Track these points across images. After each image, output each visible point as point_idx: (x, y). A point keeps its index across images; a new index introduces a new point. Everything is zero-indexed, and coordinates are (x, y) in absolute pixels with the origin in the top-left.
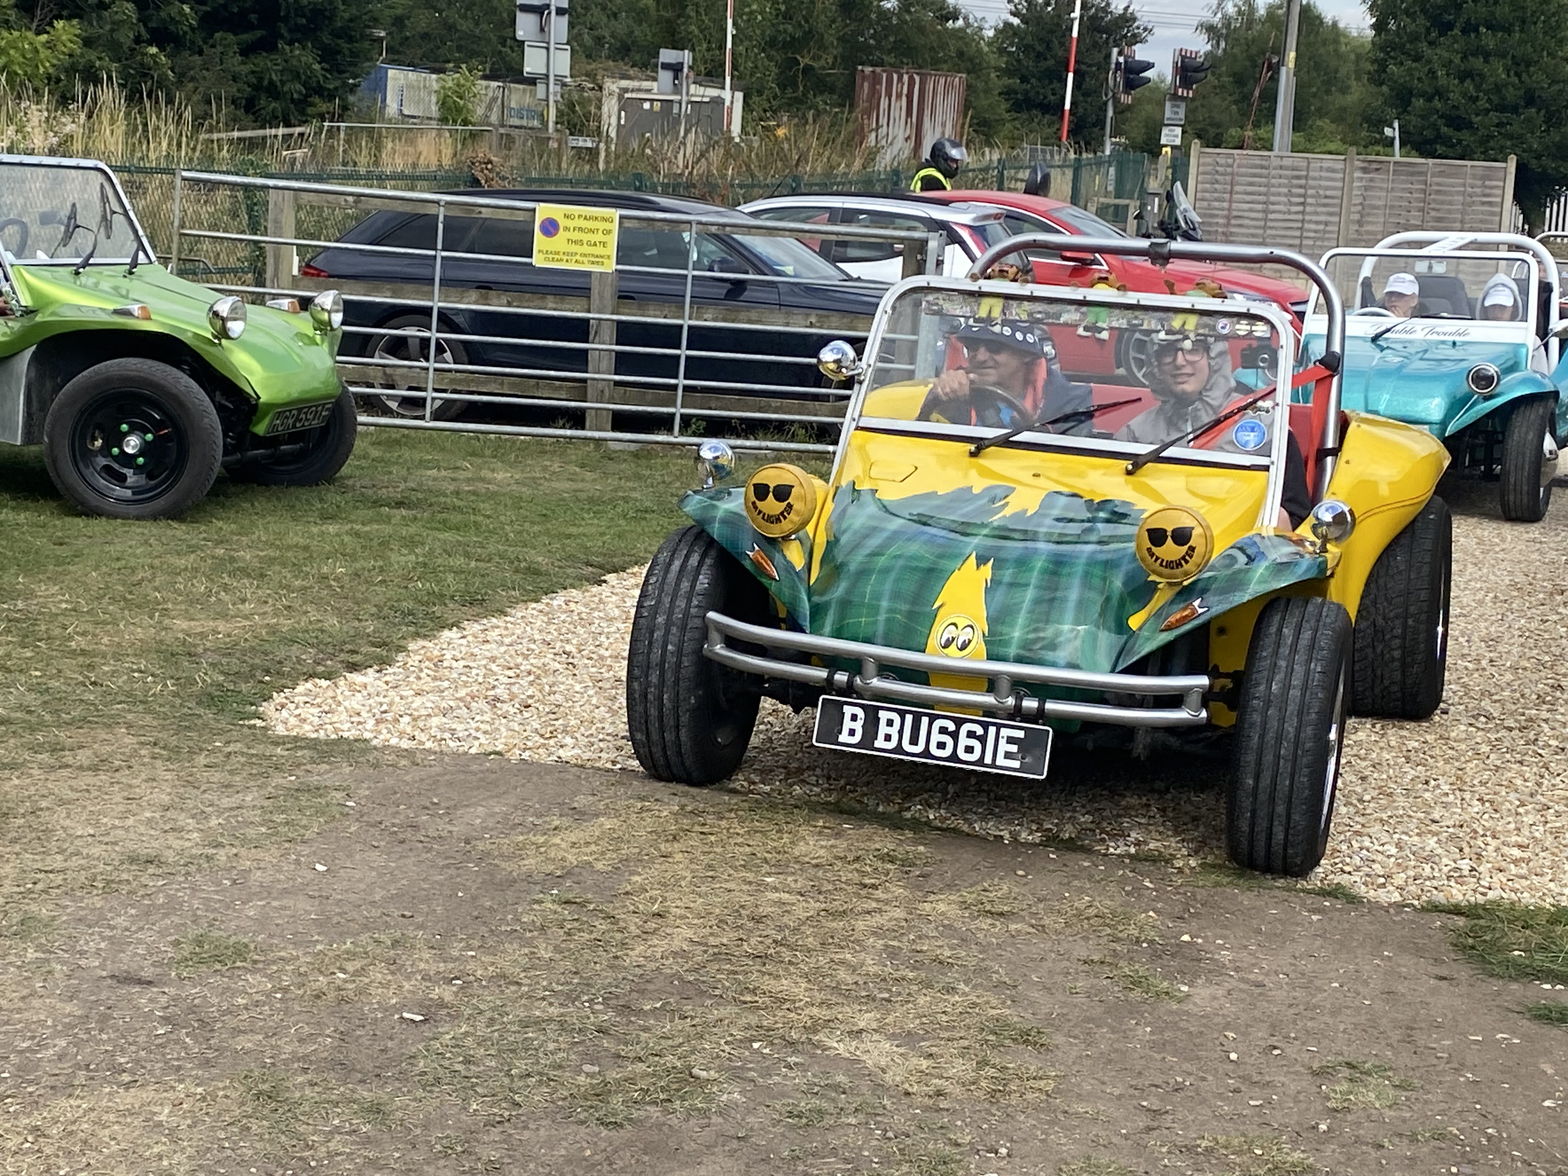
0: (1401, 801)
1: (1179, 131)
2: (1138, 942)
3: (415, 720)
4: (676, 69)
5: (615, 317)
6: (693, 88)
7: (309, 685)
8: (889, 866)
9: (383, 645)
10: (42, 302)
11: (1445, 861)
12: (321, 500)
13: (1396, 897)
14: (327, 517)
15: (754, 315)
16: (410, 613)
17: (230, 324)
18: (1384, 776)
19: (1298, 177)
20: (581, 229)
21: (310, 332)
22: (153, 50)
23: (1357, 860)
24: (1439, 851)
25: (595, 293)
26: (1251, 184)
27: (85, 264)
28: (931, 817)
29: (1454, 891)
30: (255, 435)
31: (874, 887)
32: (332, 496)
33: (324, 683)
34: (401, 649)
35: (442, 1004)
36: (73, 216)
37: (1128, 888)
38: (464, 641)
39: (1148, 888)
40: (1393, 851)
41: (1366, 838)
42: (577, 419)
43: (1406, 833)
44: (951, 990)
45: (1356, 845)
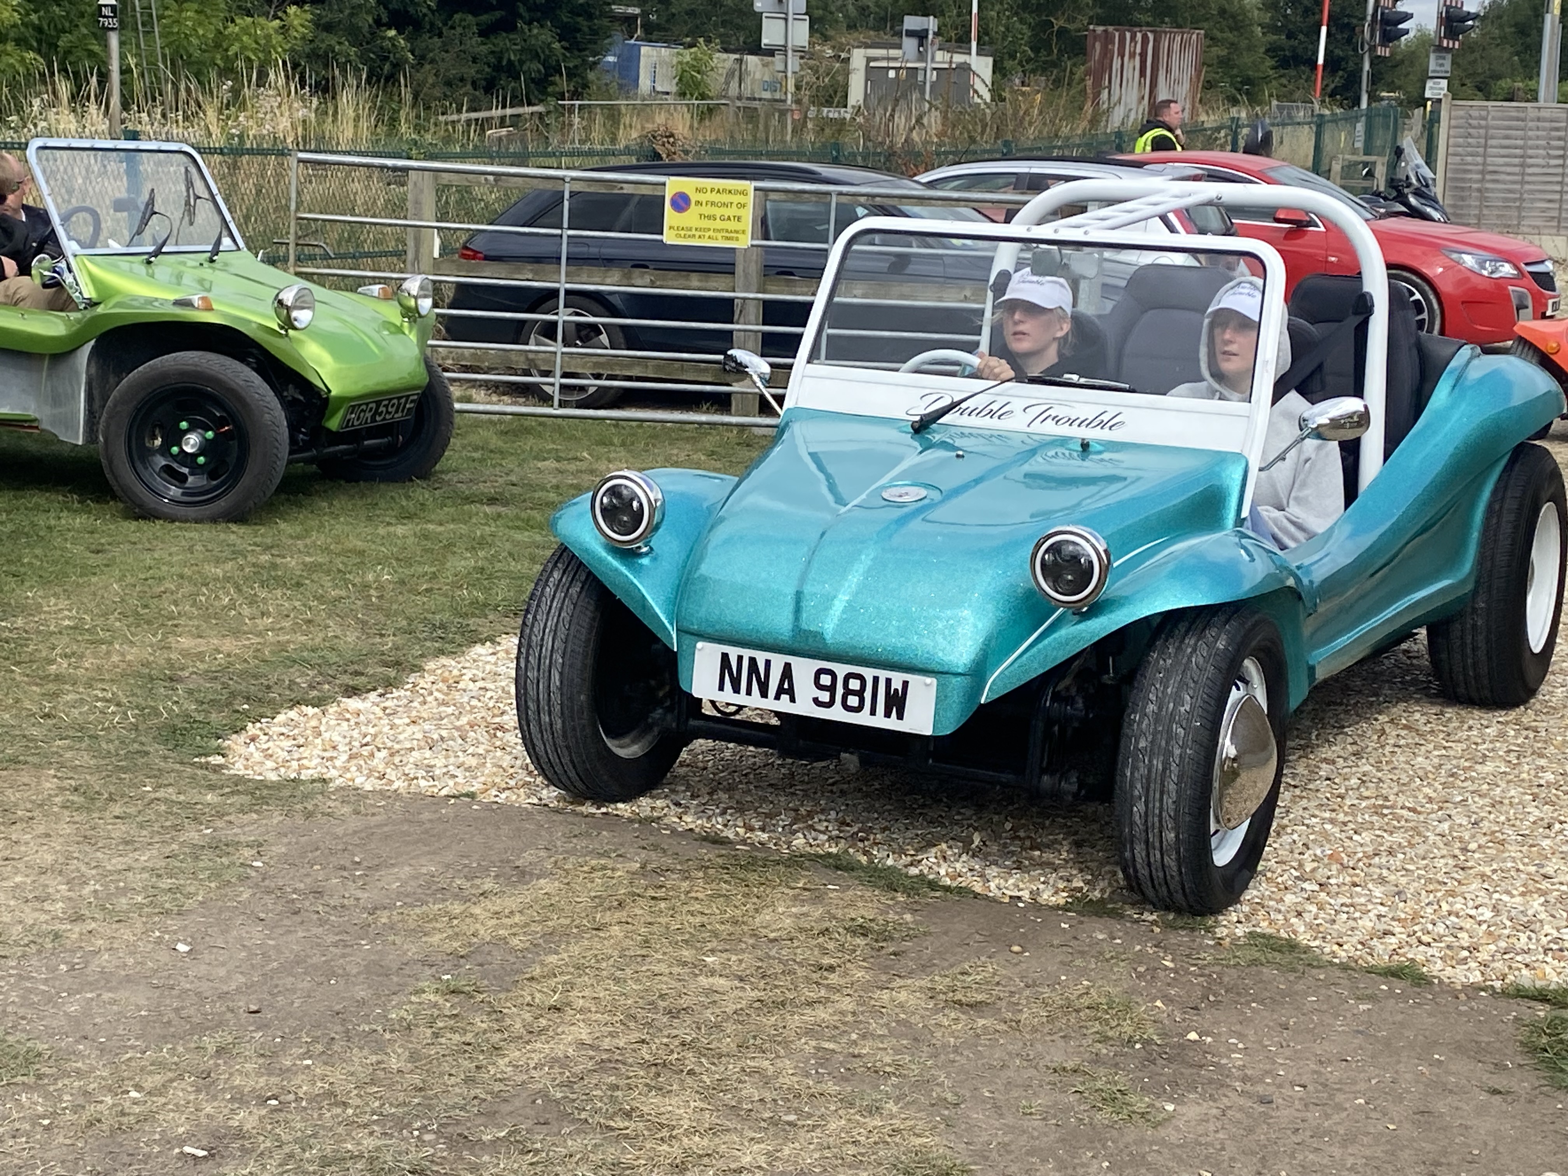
0: (1513, 850)
1: (1444, 83)
2: (1130, 1042)
3: (392, 755)
4: (921, 36)
5: (760, 296)
6: (939, 56)
7: (292, 714)
8: (860, 941)
9: (397, 664)
10: (105, 292)
11: (1547, 929)
12: (408, 498)
13: (1476, 977)
14: (406, 516)
15: (906, 289)
16: (443, 626)
17: (295, 314)
18: (1502, 818)
19: (1557, 129)
20: (713, 204)
21: (397, 319)
22: (392, 33)
23: (1440, 929)
24: (1543, 916)
25: (739, 269)
26: (1507, 137)
27: (158, 253)
28: (943, 872)
29: (1548, 969)
30: (329, 431)
31: (831, 969)
32: (420, 492)
33: (310, 710)
34: (417, 668)
35: (240, 1134)
36: (151, 201)
37: (1141, 969)
38: (493, 659)
39: (1166, 968)
40: (1487, 914)
41: (1460, 899)
42: (722, 402)
43: (1508, 893)
44: (874, 1110)
45: (1445, 907)
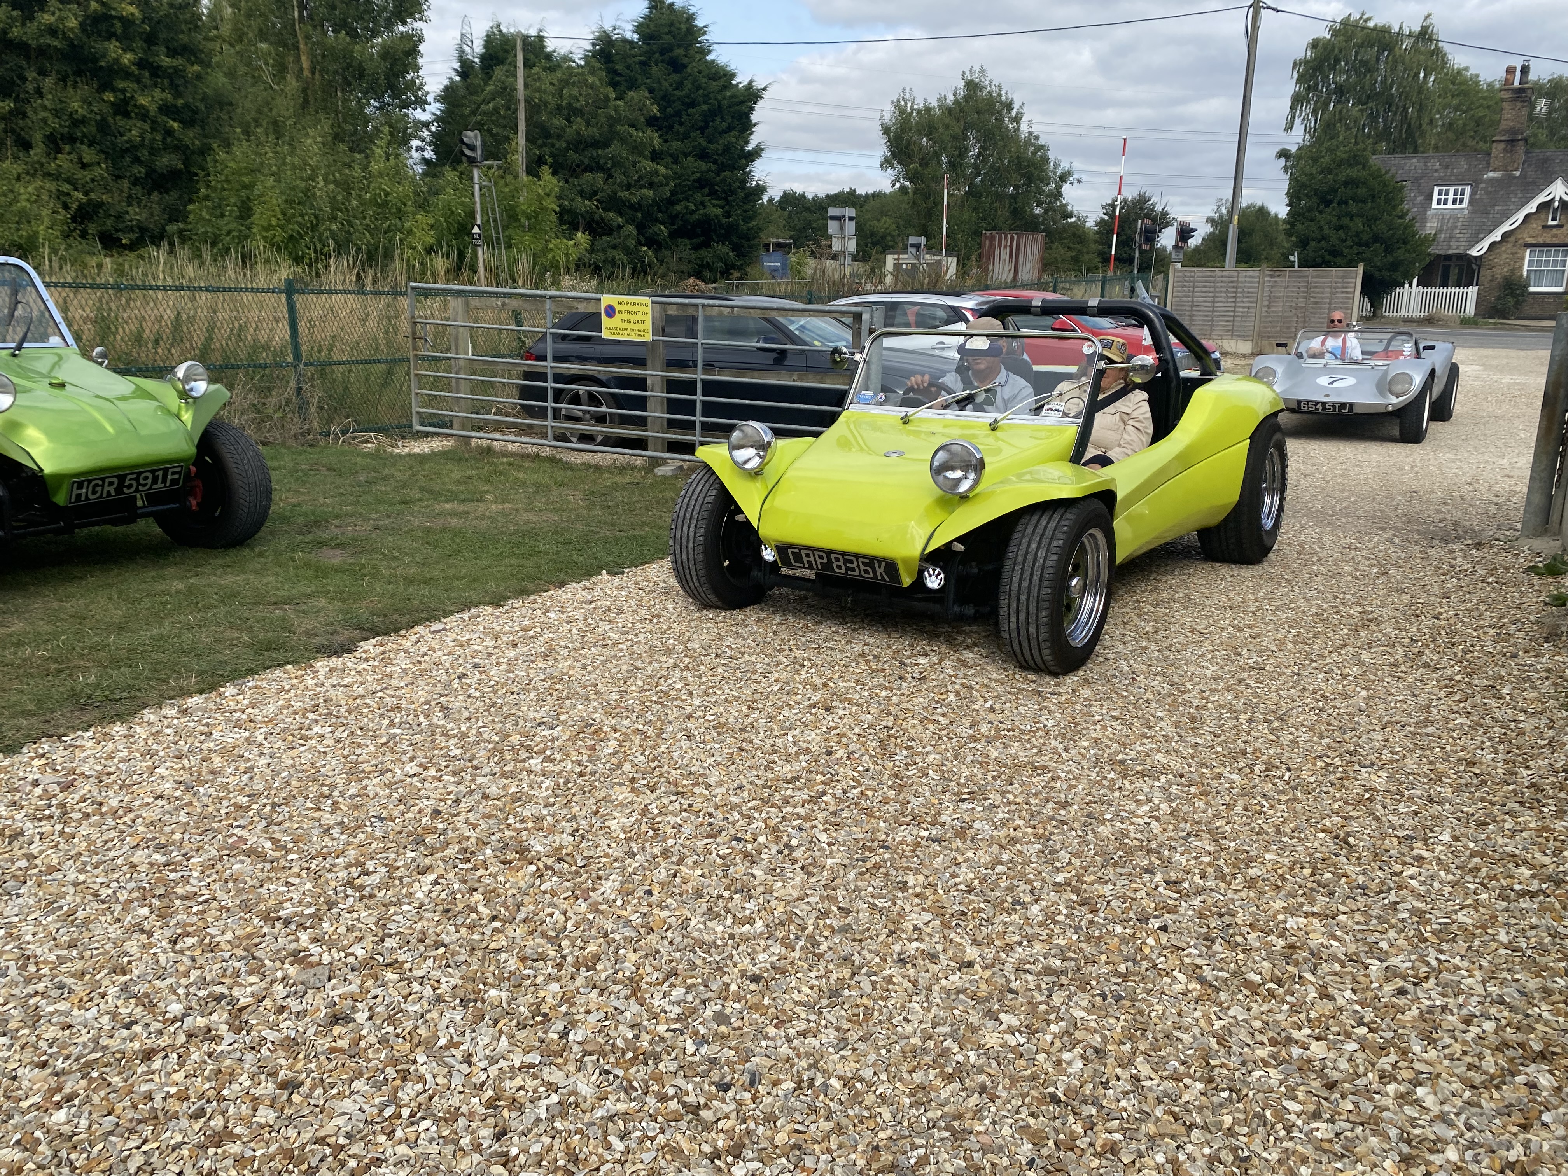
5: (663, 374)
6: (928, 257)
19: (1233, 282)
22: (645, 248)
26: (1205, 287)
42: (642, 443)
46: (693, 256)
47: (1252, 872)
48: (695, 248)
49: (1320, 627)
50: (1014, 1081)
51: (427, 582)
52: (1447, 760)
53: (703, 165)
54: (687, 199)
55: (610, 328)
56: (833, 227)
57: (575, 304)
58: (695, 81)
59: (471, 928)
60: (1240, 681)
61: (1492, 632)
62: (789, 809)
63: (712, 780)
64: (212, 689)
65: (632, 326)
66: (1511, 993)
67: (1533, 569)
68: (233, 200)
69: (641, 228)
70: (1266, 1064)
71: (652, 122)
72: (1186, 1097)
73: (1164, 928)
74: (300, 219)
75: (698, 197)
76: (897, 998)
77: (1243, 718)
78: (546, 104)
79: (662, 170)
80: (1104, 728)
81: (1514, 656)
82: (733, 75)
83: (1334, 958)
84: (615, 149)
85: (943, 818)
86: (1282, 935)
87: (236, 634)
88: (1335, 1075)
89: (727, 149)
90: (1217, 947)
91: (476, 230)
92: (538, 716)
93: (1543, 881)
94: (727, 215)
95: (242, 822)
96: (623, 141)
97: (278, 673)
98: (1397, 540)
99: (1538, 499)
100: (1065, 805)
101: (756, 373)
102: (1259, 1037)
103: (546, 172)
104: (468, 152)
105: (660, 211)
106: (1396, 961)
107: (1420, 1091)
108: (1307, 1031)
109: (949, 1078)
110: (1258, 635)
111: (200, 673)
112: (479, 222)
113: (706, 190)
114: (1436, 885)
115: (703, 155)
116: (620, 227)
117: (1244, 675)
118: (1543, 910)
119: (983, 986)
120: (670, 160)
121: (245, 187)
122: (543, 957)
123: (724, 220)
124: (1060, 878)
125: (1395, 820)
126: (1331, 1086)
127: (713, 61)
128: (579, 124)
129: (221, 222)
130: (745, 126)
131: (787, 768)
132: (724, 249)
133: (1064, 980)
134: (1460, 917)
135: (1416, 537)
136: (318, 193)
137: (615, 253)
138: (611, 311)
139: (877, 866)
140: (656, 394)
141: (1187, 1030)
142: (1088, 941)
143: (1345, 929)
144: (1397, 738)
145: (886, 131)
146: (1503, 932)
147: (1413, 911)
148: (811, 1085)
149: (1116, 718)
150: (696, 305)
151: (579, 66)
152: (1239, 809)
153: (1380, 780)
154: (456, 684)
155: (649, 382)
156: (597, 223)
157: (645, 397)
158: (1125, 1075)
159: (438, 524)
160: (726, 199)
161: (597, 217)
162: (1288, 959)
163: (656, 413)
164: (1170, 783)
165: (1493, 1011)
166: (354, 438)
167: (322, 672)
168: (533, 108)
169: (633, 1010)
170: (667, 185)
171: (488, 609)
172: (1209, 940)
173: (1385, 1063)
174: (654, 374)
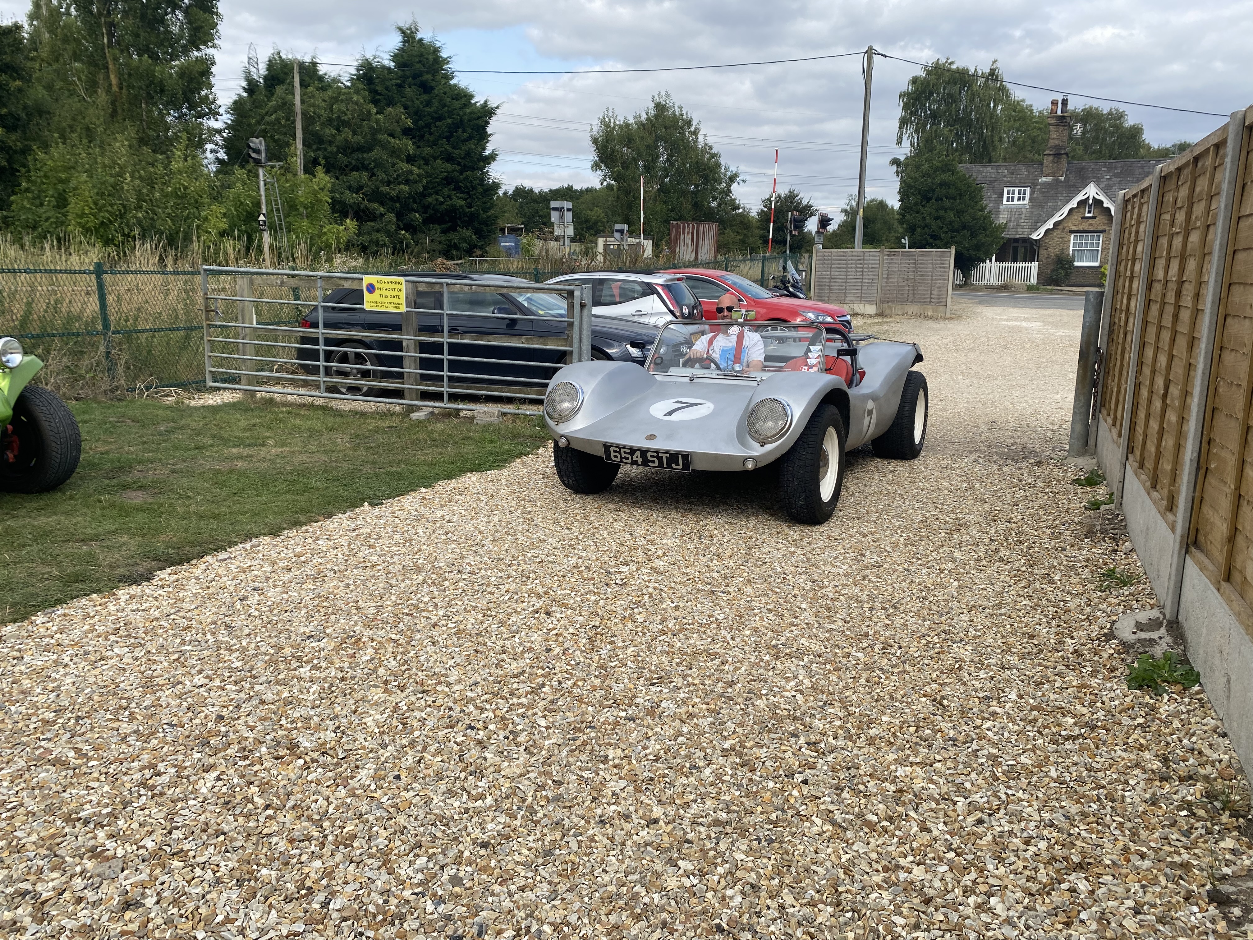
1: (821, 245)
4: (621, 232)
5: (416, 338)
6: (629, 239)
19: (860, 260)
22: (403, 232)
26: (840, 263)
46: (443, 238)
47: (873, 732)
48: (444, 232)
49: (924, 532)
50: (688, 915)
51: (216, 517)
52: (1014, 634)
53: (449, 167)
54: (437, 193)
55: (370, 302)
56: (554, 216)
57: (341, 282)
58: (441, 101)
59: (247, 816)
60: (865, 577)
61: (1048, 531)
62: (515, 701)
63: (452, 679)
64: (24, 618)
65: (390, 300)
66: (1058, 818)
67: (1077, 481)
68: (50, 192)
69: (399, 216)
70: (880, 887)
71: (407, 132)
72: (819, 920)
73: (805, 782)
74: (110, 208)
75: (446, 191)
76: (597, 854)
77: (866, 606)
78: (319, 116)
79: (415, 170)
80: (762, 619)
81: (1064, 550)
82: (471, 96)
83: (931, 798)
84: (376, 153)
85: (638, 700)
86: (893, 782)
87: (48, 569)
88: (931, 893)
89: (468, 154)
90: (845, 795)
91: (262, 218)
92: (307, 630)
93: (1082, 727)
94: (470, 206)
95: (48, 735)
96: (384, 147)
97: (84, 601)
98: (981, 461)
99: (1079, 427)
100: (732, 684)
101: (491, 337)
102: (875, 866)
103: (320, 172)
104: (254, 155)
105: (415, 202)
106: (976, 797)
107: (993, 901)
108: (911, 858)
109: (638, 918)
110: (878, 540)
111: (14, 605)
112: (264, 211)
113: (452, 186)
114: (1006, 734)
115: (449, 159)
116: (382, 215)
117: (868, 572)
118: (1082, 749)
119: (666, 839)
120: (422, 162)
121: (61, 181)
122: (308, 838)
123: (467, 210)
124: (727, 745)
125: (977, 684)
126: (928, 901)
127: (455, 85)
128: (347, 133)
129: (41, 210)
130: (482, 136)
131: (514, 665)
132: (467, 233)
133: (729, 829)
134: (1023, 759)
135: (995, 457)
136: (126, 187)
137: (379, 235)
138: (371, 288)
139: (584, 744)
140: (411, 354)
141: (821, 864)
142: (747, 796)
143: (939, 774)
144: (980, 619)
145: (595, 141)
146: (1053, 769)
147: (989, 757)
148: (528, 932)
149: (770, 611)
150: (442, 284)
151: (347, 87)
152: (862, 681)
153: (966, 653)
154: (238, 605)
155: (404, 344)
156: (364, 211)
157: (401, 357)
158: (774, 904)
159: (224, 466)
160: (468, 193)
161: (362, 206)
162: (898, 801)
163: (410, 369)
164: (811, 662)
165: (1045, 832)
166: (157, 393)
167: (123, 598)
168: (308, 120)
169: (382, 880)
170: (420, 181)
171: (267, 539)
172: (839, 789)
173: (967, 880)
174: (408, 338)
